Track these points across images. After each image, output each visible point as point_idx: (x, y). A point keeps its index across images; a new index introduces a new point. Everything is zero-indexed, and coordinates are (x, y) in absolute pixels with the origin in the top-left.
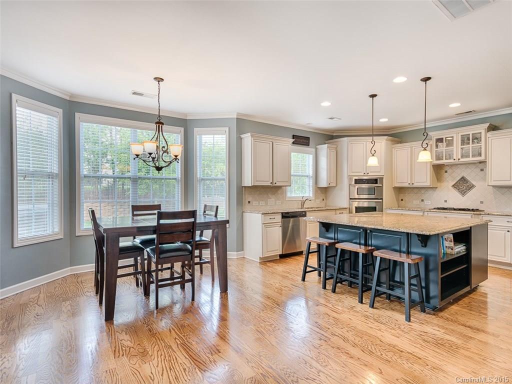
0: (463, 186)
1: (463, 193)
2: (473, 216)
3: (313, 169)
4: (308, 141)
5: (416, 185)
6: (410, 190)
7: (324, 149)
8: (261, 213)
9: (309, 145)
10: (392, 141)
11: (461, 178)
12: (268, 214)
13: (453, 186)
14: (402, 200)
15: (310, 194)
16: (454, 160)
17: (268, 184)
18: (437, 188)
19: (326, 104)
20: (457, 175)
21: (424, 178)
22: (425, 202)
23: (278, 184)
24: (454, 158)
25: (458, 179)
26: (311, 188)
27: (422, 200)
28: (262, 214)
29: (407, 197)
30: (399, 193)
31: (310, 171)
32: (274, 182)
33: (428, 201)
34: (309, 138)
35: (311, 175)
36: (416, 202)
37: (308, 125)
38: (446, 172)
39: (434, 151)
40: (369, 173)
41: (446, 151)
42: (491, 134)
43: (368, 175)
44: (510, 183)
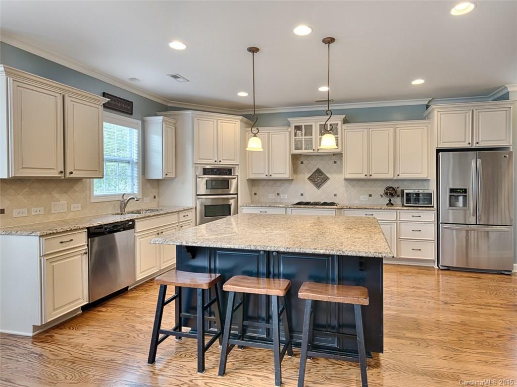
0: (318, 179)
1: (318, 186)
2: (337, 210)
3: (139, 151)
4: (130, 108)
5: (274, 176)
6: (264, 182)
7: (157, 123)
8: (39, 233)
9: (132, 114)
10: (246, 123)
11: (316, 171)
12: (57, 233)
13: (309, 178)
14: (255, 194)
15: (133, 189)
16: (314, 150)
17: (55, 174)
18: (293, 180)
19: (177, 45)
20: (314, 166)
21: (282, 169)
22: (281, 195)
23: (76, 175)
24: (314, 148)
25: (313, 172)
26: (136, 181)
27: (278, 194)
28: (40, 236)
29: (261, 190)
30: (252, 186)
31: (134, 154)
32: (68, 171)
33: (284, 195)
34: (132, 103)
35: (135, 160)
36: (272, 197)
37: (131, 82)
38: (302, 163)
39: (293, 140)
40: (222, 161)
41: (305, 141)
42: (347, 127)
43: (221, 163)
44: (362, 176)
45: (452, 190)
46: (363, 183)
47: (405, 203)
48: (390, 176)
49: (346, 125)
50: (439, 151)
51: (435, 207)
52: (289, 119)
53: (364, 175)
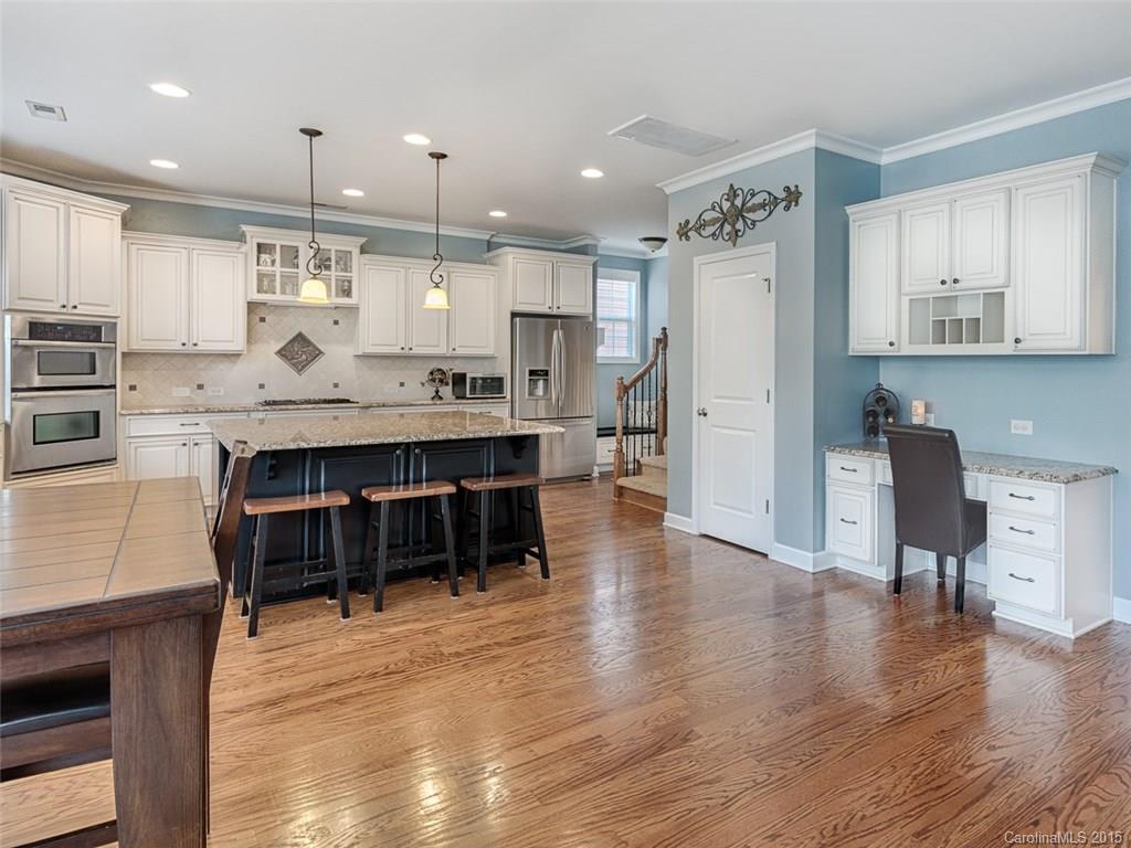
0: (300, 353)
1: (300, 368)
5: (202, 347)
11: (296, 337)
13: (278, 352)
14: (133, 388)
18: (241, 355)
20: (289, 327)
22: (208, 388)
25: (288, 340)
27: (200, 387)
29: (151, 379)
33: (218, 389)
36: (185, 392)
38: (263, 320)
39: (254, 272)
40: (79, 307)
41: (282, 276)
42: (370, 260)
43: (75, 311)
44: (397, 350)
45: (532, 373)
46: (389, 362)
47: (468, 392)
48: (442, 350)
49: (366, 256)
50: (514, 315)
51: (509, 397)
52: (244, 228)
53: (399, 347)
